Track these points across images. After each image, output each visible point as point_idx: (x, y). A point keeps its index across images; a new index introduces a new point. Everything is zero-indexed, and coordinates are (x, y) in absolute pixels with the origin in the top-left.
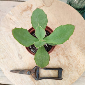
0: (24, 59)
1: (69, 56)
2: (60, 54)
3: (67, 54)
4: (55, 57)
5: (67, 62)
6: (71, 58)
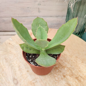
2: (67, 75)
3: (76, 74)
4: (62, 79)
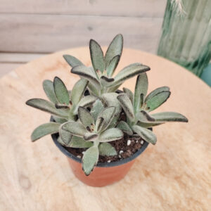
0: (38, 191)
2: (154, 170)
3: (177, 168)
4: (141, 179)
5: (182, 195)
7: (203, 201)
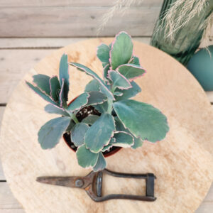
1: (172, 155)
2: (150, 151)
3: (166, 149)
5: (169, 168)
6: (178, 157)
7: (183, 171)
